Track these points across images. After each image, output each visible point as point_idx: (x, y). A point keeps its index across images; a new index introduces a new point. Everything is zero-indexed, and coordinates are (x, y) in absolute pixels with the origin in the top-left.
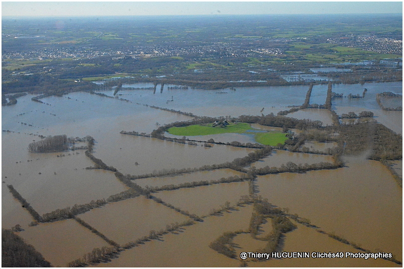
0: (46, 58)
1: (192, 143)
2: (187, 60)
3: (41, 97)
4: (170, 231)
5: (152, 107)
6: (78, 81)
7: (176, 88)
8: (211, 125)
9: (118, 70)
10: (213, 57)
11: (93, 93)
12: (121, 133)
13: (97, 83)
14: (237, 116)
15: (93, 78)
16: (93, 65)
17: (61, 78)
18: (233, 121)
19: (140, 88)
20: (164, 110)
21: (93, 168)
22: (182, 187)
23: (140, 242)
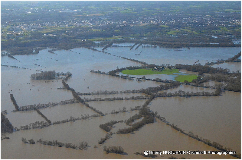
0: (71, 25)
1: (131, 79)
2: (171, 28)
3: (55, 50)
4: (83, 118)
5: (122, 58)
6: (84, 40)
7: (148, 47)
8: (152, 69)
9: (116, 34)
10: (191, 26)
11: (89, 48)
12: (91, 72)
13: (96, 42)
14: (174, 65)
15: (95, 39)
16: (100, 30)
17: (73, 39)
18: (169, 67)
19: (123, 46)
20: (129, 59)
21: (62, 89)
22: (106, 100)
23: (63, 122)
